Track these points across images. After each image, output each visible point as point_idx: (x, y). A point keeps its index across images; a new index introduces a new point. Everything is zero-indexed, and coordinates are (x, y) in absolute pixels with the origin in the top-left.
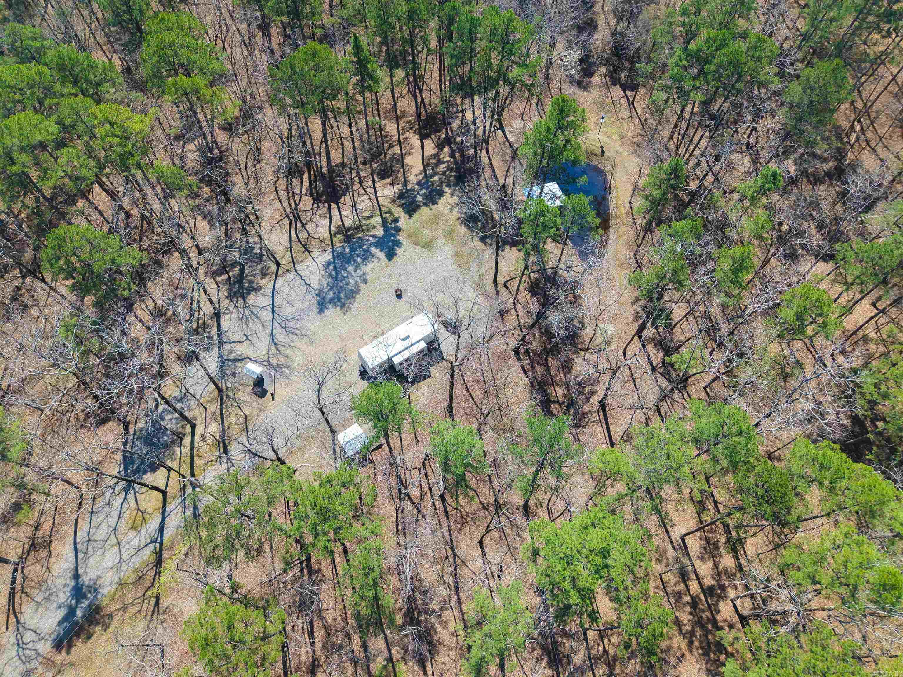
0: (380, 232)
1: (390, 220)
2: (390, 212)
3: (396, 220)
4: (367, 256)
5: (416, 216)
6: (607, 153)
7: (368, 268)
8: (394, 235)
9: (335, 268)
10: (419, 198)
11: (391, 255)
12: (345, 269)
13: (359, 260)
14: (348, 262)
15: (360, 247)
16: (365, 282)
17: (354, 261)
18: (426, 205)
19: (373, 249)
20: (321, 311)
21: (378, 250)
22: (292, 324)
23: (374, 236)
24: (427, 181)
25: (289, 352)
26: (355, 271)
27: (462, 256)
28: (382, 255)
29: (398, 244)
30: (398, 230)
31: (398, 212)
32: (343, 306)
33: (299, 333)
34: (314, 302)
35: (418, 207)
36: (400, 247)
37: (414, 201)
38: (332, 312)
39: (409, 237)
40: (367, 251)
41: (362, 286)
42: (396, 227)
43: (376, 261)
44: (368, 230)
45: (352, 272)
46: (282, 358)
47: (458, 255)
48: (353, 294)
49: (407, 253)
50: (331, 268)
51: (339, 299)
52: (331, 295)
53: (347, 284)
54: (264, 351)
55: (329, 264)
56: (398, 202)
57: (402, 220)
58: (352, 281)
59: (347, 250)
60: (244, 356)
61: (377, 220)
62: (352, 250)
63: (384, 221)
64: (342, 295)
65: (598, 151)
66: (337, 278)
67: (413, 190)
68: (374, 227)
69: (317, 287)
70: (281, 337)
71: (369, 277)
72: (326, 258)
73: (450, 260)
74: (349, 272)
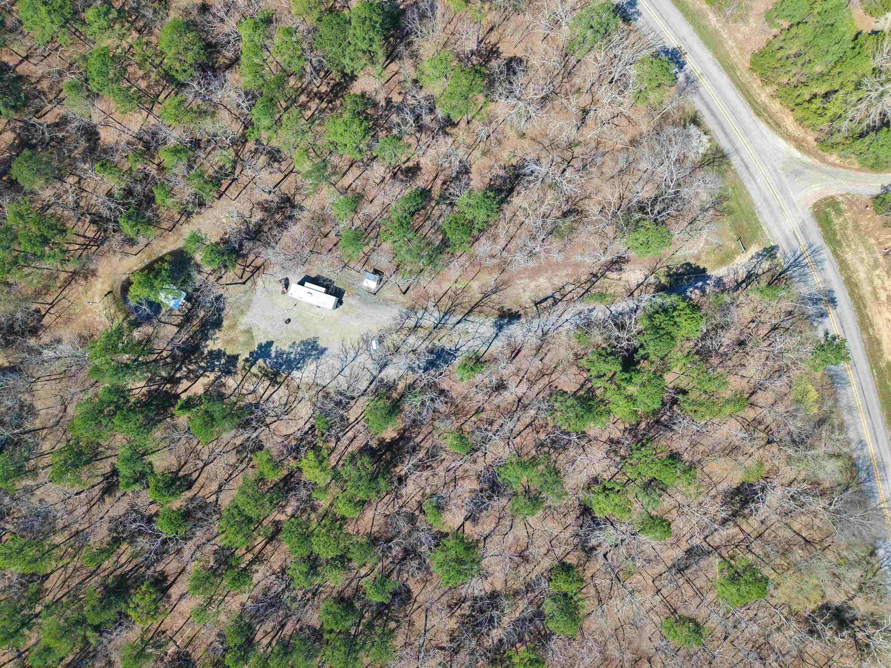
0: (260, 361)
1: (248, 364)
2: (244, 368)
3: (247, 360)
4: (279, 354)
5: (235, 353)
6: (108, 289)
7: (286, 349)
8: (257, 353)
9: (299, 363)
10: (223, 361)
11: (270, 344)
12: (295, 358)
13: (285, 356)
14: (290, 360)
15: (276, 362)
16: (294, 343)
17: (287, 358)
18: (224, 354)
19: (273, 355)
20: (325, 349)
21: (272, 352)
22: (342, 356)
23: (265, 362)
24: (208, 367)
25: (356, 345)
26: (292, 353)
27: (242, 310)
28: (273, 349)
29: (260, 347)
30: (251, 354)
31: (240, 363)
32: (315, 342)
33: (344, 349)
34: (323, 356)
35: (229, 357)
36: (261, 344)
37: (227, 362)
38: (322, 344)
39: (252, 344)
40: (276, 357)
41: (297, 342)
42: (250, 356)
43: (278, 348)
44: (264, 368)
45: (294, 353)
46: (361, 344)
47: (242, 313)
48: (305, 343)
49: (262, 337)
50: (299, 365)
51: (313, 347)
52: (314, 352)
53: (302, 350)
54: (363, 356)
55: (298, 369)
56: (234, 370)
57: (244, 358)
58: (299, 349)
59: (284, 367)
60: (373, 361)
61: (254, 370)
62: (281, 365)
63: (251, 367)
64: (310, 347)
65: (110, 296)
66: (303, 358)
67: (220, 370)
68: (260, 367)
69: (315, 362)
70: (353, 354)
71: (290, 343)
72: (296, 374)
73: (249, 314)
74: (295, 355)
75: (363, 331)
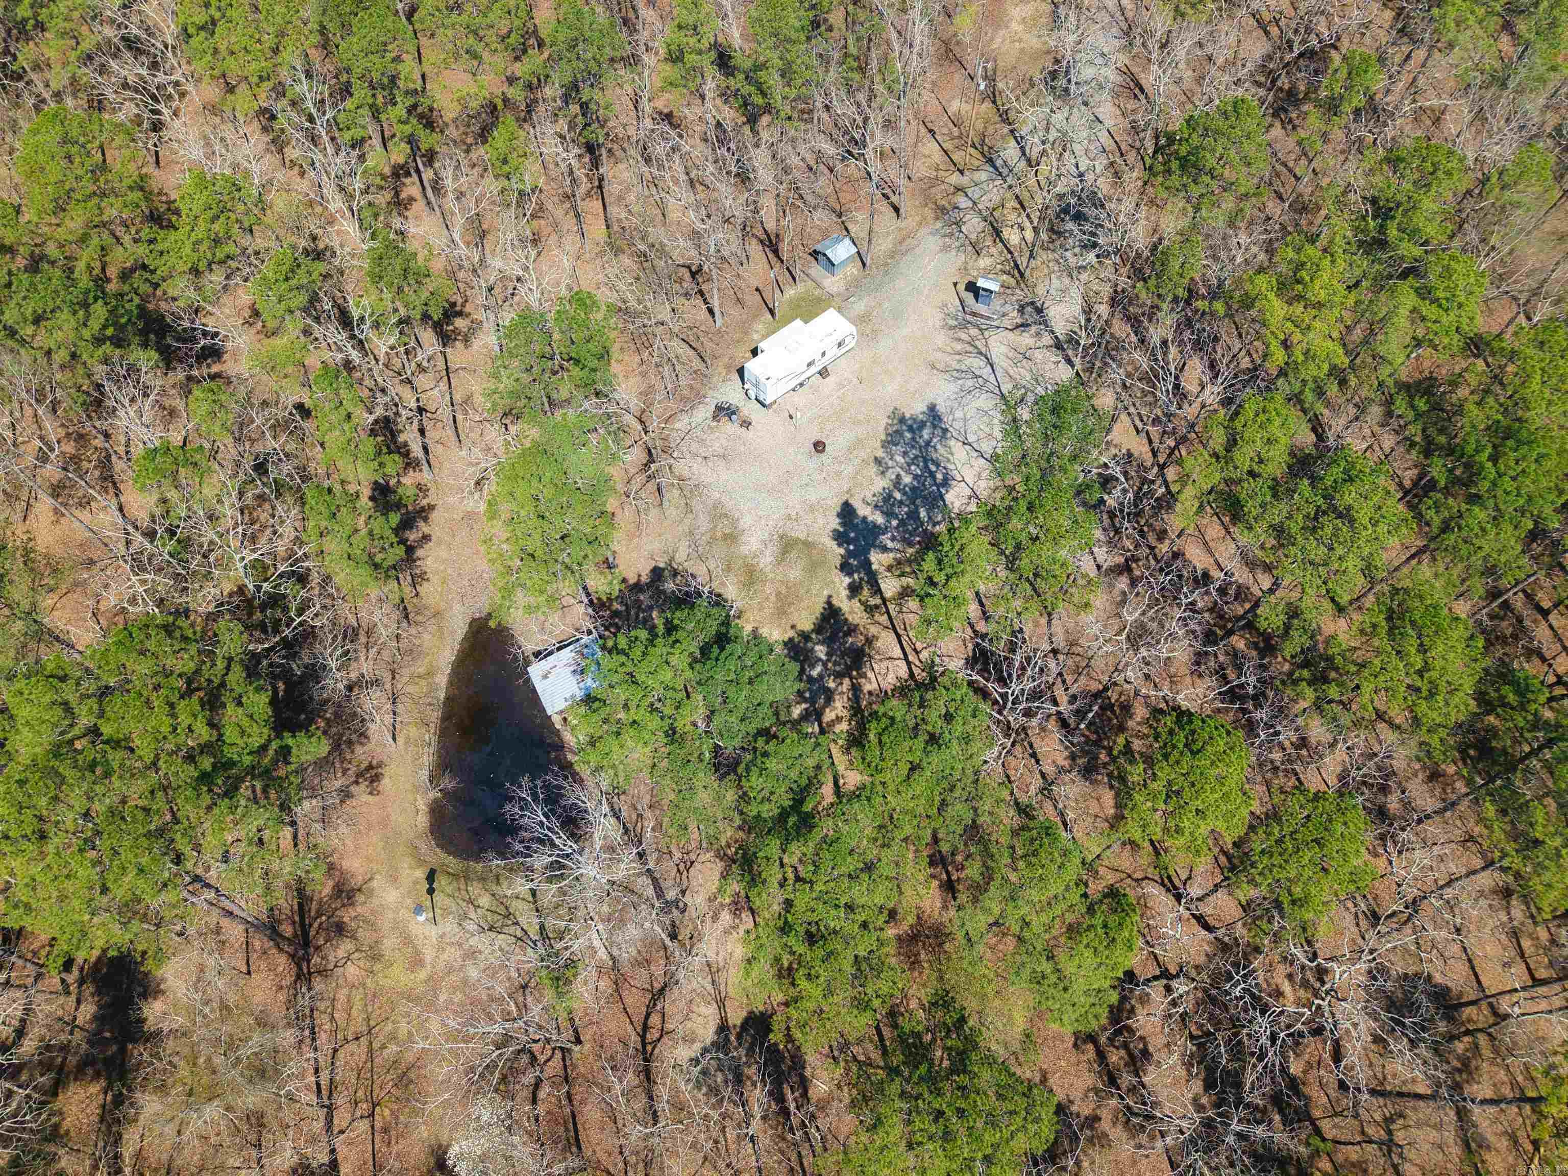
0: (878, 560)
1: (866, 592)
2: (870, 610)
3: (854, 590)
4: (886, 504)
5: (819, 607)
6: (420, 874)
7: (881, 484)
8: (850, 554)
9: (932, 475)
10: (820, 651)
11: (847, 512)
12: (916, 477)
13: (898, 496)
14: (913, 489)
15: (902, 523)
16: (878, 461)
17: (905, 494)
18: (805, 636)
19: (879, 519)
20: (932, 408)
21: (870, 519)
22: (970, 383)
23: (885, 549)
24: (812, 701)
25: (959, 347)
26: (898, 476)
27: (725, 537)
28: (863, 511)
29: (840, 537)
30: (845, 568)
31: (853, 611)
32: (902, 420)
33: (955, 374)
34: (947, 419)
35: (818, 629)
36: (835, 530)
37: (829, 641)
38: (916, 408)
39: (824, 551)
40: (889, 514)
41: (880, 453)
42: (850, 574)
43: (869, 498)
44: (899, 562)
45: (903, 473)
46: (964, 336)
47: (732, 538)
48: (891, 440)
49: (821, 521)
50: (939, 476)
51: (910, 429)
52: (926, 433)
53: (905, 454)
54: (992, 342)
55: (946, 483)
56: (859, 640)
57: (845, 593)
58: (899, 459)
59: (923, 513)
60: (1017, 332)
61: (890, 586)
62: (913, 515)
63: (878, 591)
64: (908, 435)
66: (925, 461)
67: (839, 676)
68: (889, 568)
69: (952, 443)
70: (977, 363)
71: (873, 469)
72: (955, 498)
73: (746, 521)
74: (908, 472)
75: (935, 318)
